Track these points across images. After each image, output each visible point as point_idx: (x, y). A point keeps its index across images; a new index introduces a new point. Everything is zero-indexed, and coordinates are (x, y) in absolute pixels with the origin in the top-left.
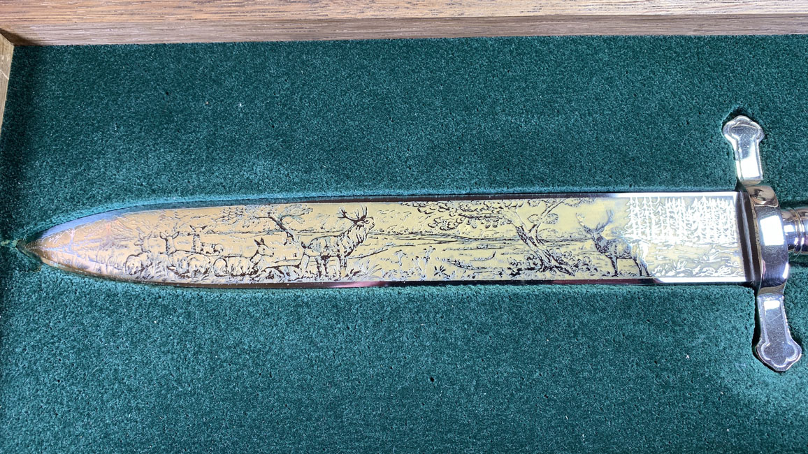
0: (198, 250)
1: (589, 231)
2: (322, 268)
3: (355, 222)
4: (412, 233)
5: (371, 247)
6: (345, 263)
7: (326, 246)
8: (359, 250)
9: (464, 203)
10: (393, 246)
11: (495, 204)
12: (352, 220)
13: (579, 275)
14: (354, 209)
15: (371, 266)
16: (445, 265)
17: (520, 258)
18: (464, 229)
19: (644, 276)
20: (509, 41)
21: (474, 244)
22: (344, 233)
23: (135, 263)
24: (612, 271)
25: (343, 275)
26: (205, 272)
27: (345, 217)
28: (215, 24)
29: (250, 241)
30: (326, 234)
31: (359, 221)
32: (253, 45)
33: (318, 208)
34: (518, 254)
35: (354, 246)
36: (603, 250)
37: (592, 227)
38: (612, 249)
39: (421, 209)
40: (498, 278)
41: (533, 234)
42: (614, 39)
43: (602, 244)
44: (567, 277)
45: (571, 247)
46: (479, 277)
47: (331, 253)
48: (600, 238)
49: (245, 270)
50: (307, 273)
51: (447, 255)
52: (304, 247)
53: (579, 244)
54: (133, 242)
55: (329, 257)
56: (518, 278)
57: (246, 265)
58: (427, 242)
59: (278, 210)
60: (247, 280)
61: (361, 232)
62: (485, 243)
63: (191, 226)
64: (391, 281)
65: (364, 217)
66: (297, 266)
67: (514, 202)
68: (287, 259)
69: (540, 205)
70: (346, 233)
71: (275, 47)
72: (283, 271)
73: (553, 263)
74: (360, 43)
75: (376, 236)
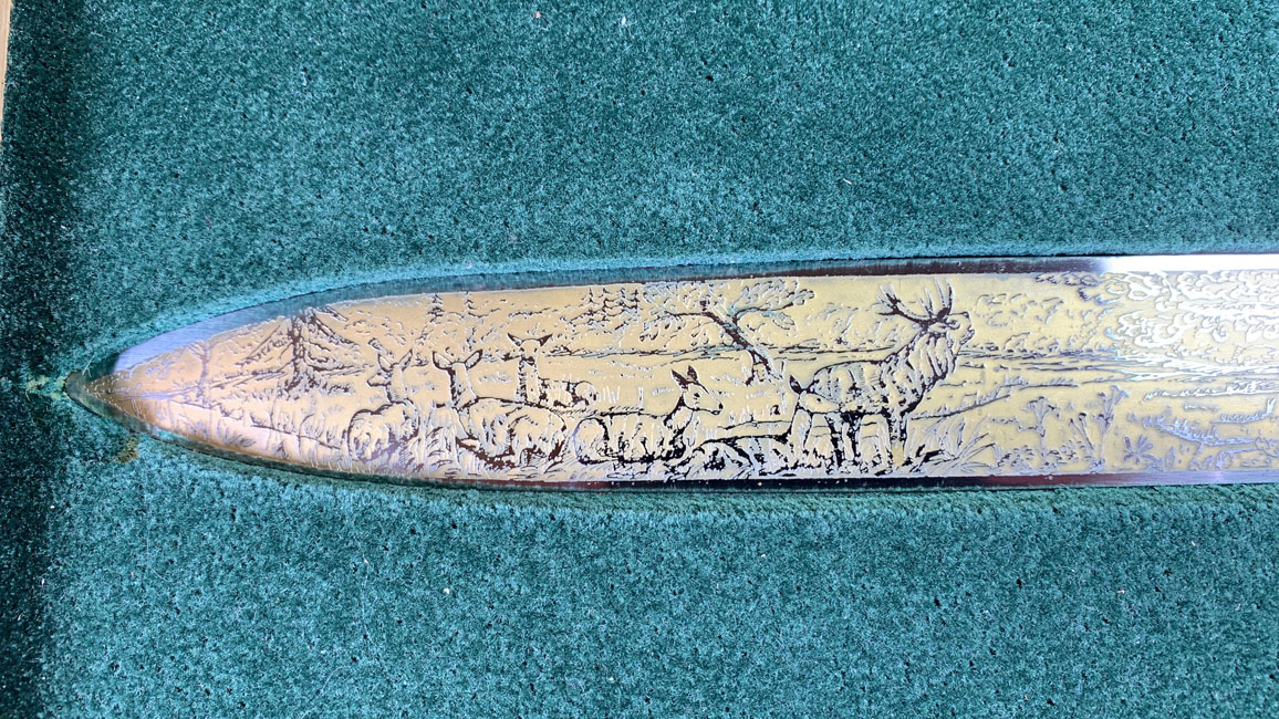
0: (534, 396)
2: (845, 445)
3: (925, 324)
4: (1067, 354)
5: (968, 389)
6: (904, 431)
7: (853, 388)
8: (937, 398)
10: (1023, 386)
12: (917, 321)
14: (918, 292)
15: (966, 436)
16: (1150, 435)
22: (896, 354)
23: (374, 431)
25: (899, 460)
26: (555, 453)
27: (896, 311)
29: (661, 373)
30: (850, 356)
31: (932, 322)
33: (825, 288)
35: (924, 386)
39: (1089, 292)
47: (866, 406)
49: (652, 447)
51: (1155, 408)
52: (798, 390)
54: (364, 376)
55: (861, 415)
57: (656, 436)
58: (1105, 375)
59: (727, 295)
60: (657, 472)
61: (939, 351)
63: (511, 337)
64: (1018, 474)
65: (946, 311)
66: (782, 439)
68: (756, 419)
70: (902, 354)
72: (748, 451)
75: (979, 362)
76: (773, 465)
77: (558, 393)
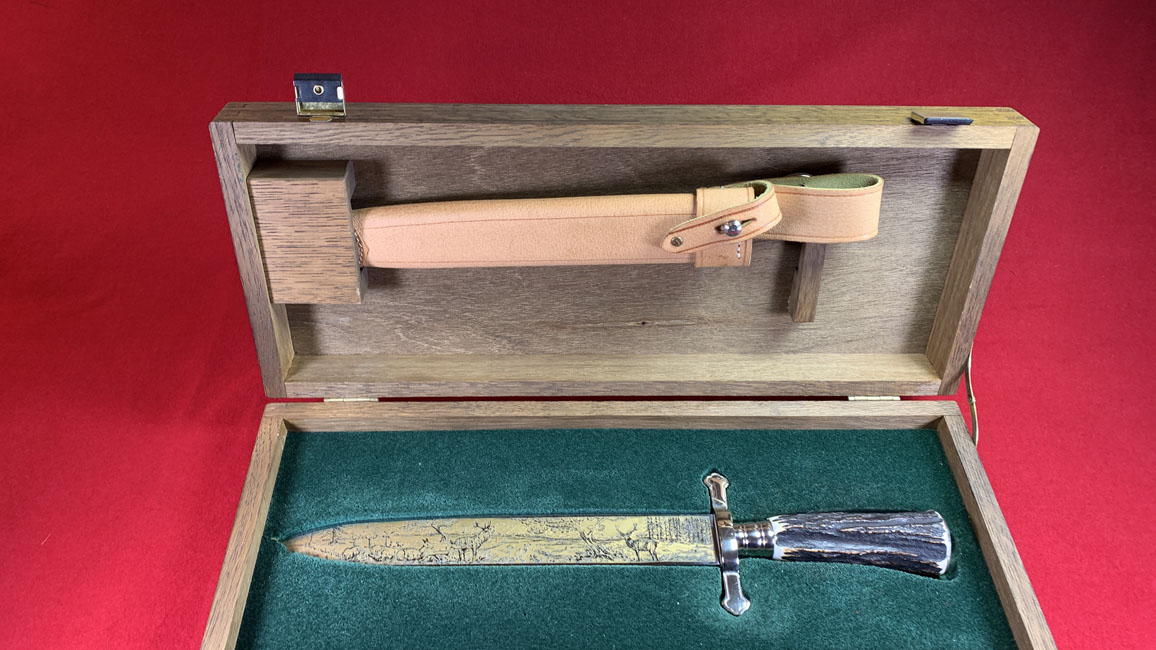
0: (388, 545)
1: (623, 535)
2: (462, 556)
3: (484, 529)
4: (517, 536)
5: (492, 543)
6: (476, 553)
7: (465, 543)
8: (485, 545)
9: (549, 519)
10: (506, 543)
11: (567, 519)
12: (482, 528)
13: (617, 561)
14: (483, 522)
15: (491, 555)
16: (537, 554)
17: (582, 550)
18: (549, 533)
19: (655, 560)
20: (579, 431)
21: (555, 542)
22: (476, 536)
23: (349, 553)
24: (636, 558)
25: (474, 560)
26: (392, 558)
27: (477, 526)
28: (410, 419)
29: (420, 540)
30: (465, 536)
31: (486, 528)
32: (430, 433)
33: (462, 521)
34: (581, 548)
35: (482, 543)
36: (631, 546)
37: (625, 533)
38: (636, 545)
39: (524, 522)
40: (568, 562)
41: (589, 536)
42: (640, 430)
43: (631, 542)
44: (610, 562)
45: (612, 544)
46: (557, 561)
47: (468, 547)
48: (629, 539)
49: (416, 557)
50: (453, 558)
51: (538, 548)
52: (452, 543)
53: (617, 542)
54: (348, 541)
55: (467, 550)
56: (580, 562)
57: (417, 554)
58: (526, 541)
59: (437, 523)
60: (416, 562)
61: (486, 535)
62: (562, 542)
63: (385, 533)
64: (503, 563)
65: (489, 526)
66: (447, 555)
67: (579, 518)
68: (441, 550)
69: (594, 519)
70: (478, 536)
71: (442, 433)
72: (438, 558)
73: (602, 553)
74: (492, 431)
75: (496, 537)
76: (444, 561)
77: (394, 544)
